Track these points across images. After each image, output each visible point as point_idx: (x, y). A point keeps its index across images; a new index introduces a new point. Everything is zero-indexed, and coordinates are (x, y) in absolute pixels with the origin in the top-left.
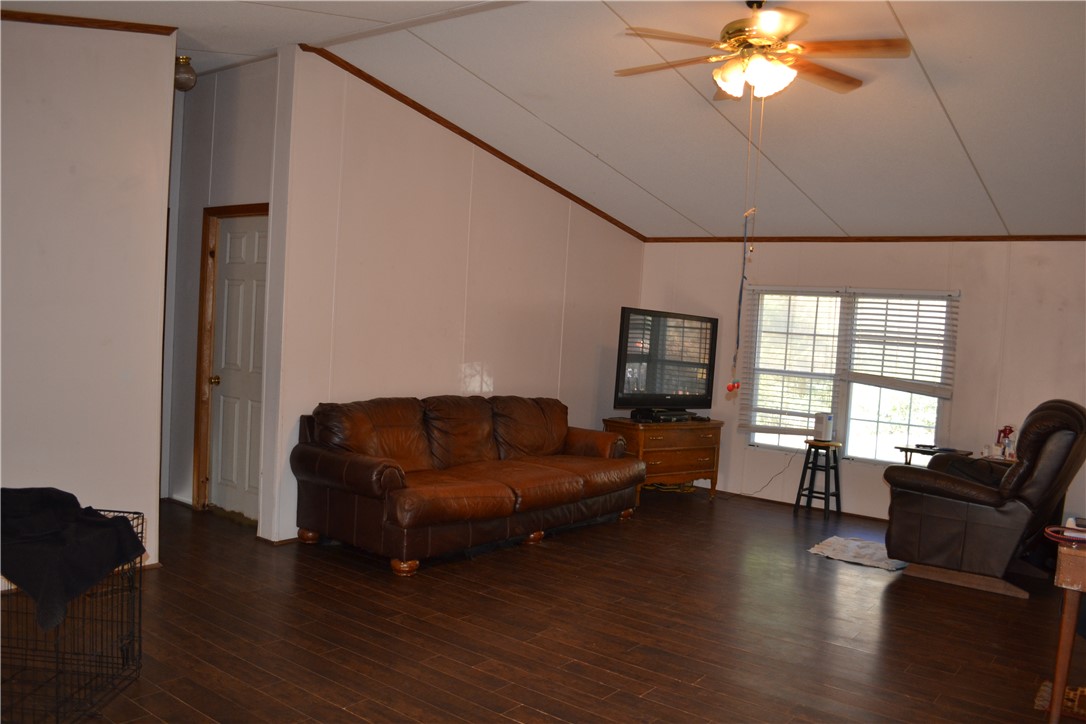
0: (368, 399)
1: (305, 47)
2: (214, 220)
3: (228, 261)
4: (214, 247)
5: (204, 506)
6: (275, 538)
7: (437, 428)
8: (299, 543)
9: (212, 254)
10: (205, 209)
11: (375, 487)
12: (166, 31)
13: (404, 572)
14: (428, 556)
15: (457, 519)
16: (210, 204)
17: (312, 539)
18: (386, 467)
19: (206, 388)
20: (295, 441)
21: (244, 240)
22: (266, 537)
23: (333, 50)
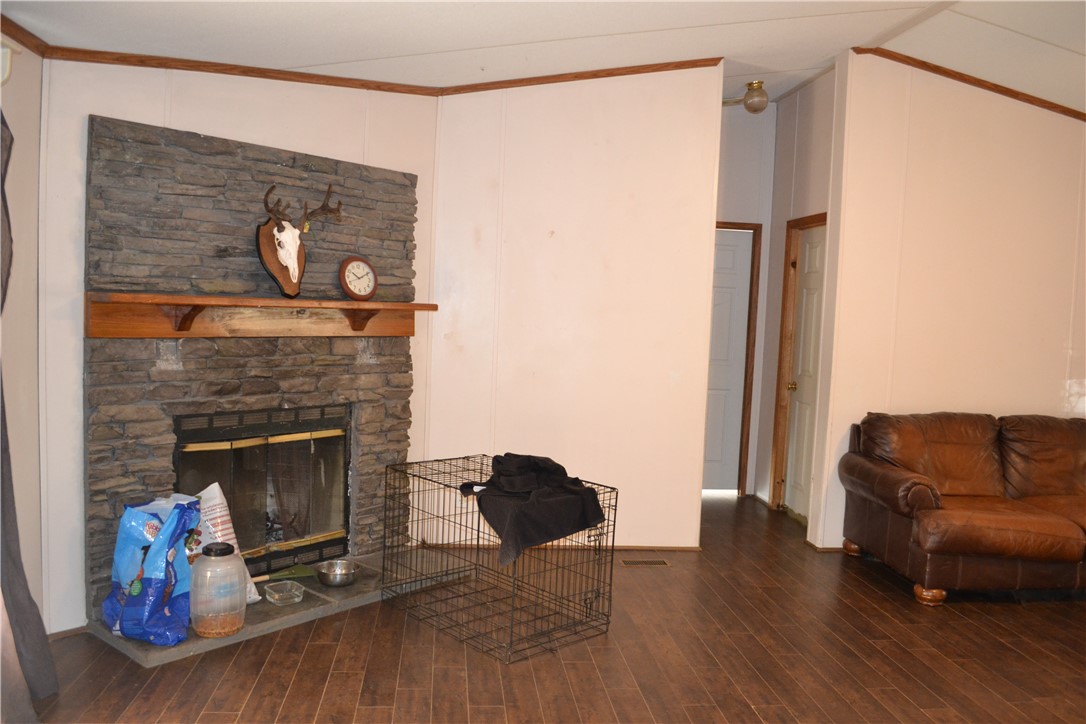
0: (929, 412)
1: (858, 50)
2: (794, 232)
3: (806, 271)
4: (796, 258)
5: (778, 506)
6: (819, 545)
7: (1016, 452)
8: (844, 554)
9: (794, 265)
10: (788, 222)
11: (902, 503)
12: (713, 62)
13: (925, 599)
14: (957, 588)
15: (998, 554)
16: (793, 216)
17: (855, 551)
18: (915, 484)
19: (786, 393)
20: (845, 449)
21: (818, 249)
22: (813, 542)
23: (888, 46)
